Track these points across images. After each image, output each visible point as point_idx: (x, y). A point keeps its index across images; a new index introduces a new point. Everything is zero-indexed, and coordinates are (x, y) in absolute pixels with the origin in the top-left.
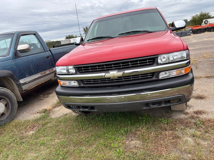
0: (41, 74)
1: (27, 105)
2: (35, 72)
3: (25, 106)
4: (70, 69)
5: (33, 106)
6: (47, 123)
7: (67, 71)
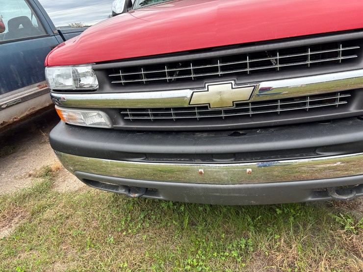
0: (38, 86)
1: (13, 155)
2: (23, 83)
3: (9, 156)
4: (85, 75)
5: (24, 156)
6: (43, 208)
7: (75, 80)
